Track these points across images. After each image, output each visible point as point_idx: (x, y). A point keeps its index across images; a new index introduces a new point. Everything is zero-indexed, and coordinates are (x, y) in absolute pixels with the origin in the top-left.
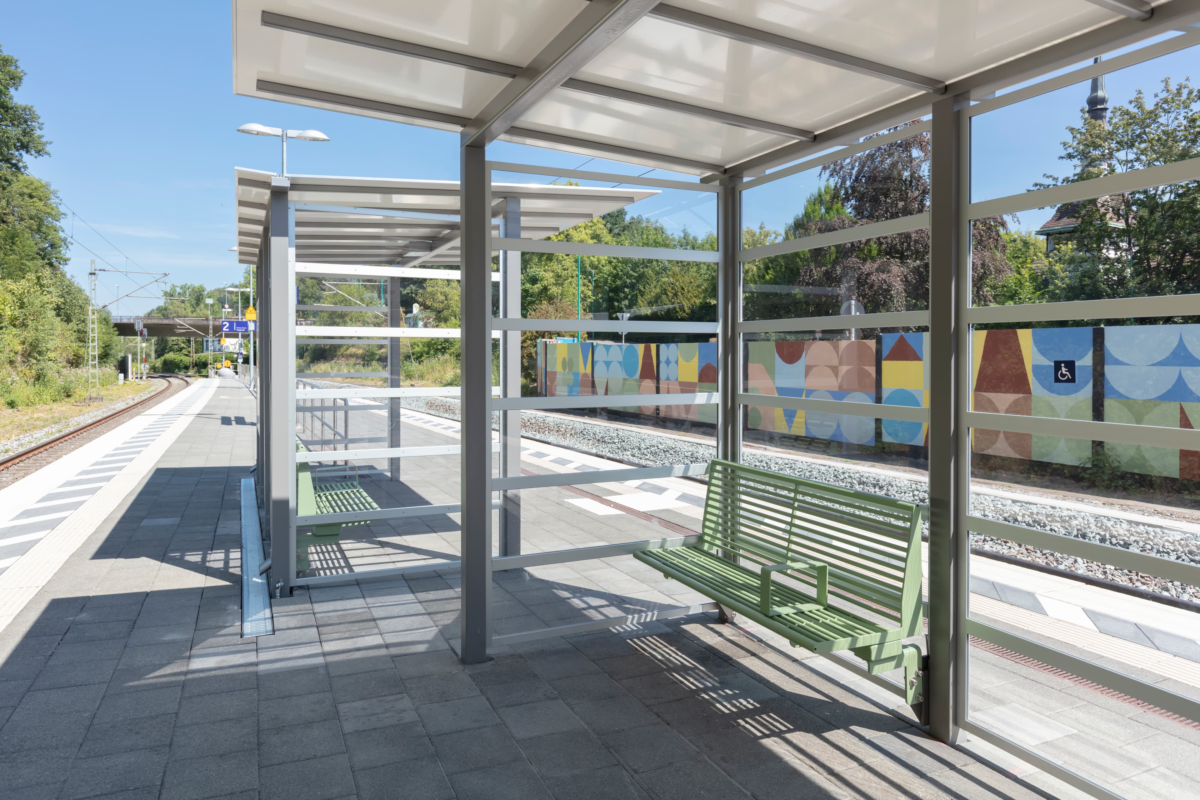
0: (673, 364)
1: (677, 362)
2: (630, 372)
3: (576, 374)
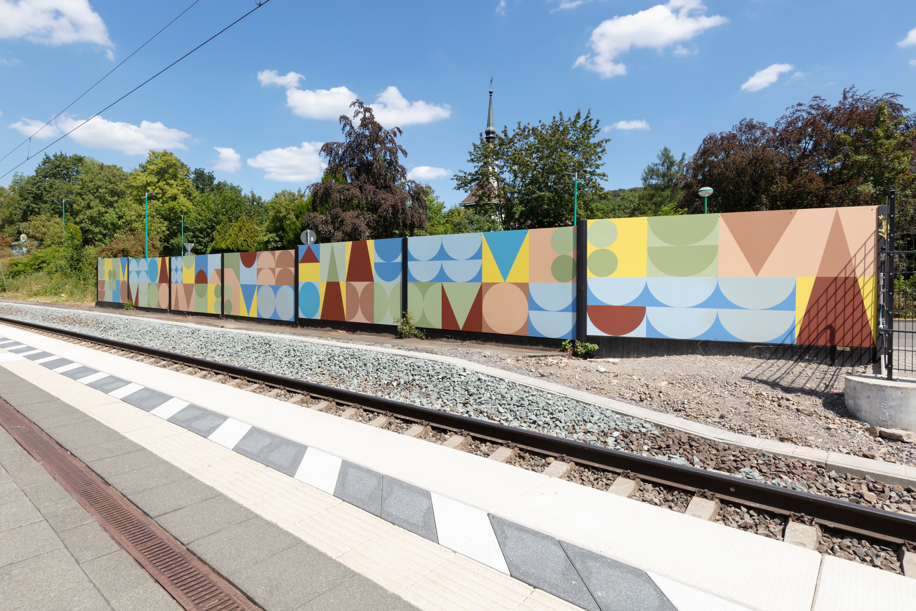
0: (179, 272)
1: (182, 270)
2: (153, 279)
3: (118, 282)
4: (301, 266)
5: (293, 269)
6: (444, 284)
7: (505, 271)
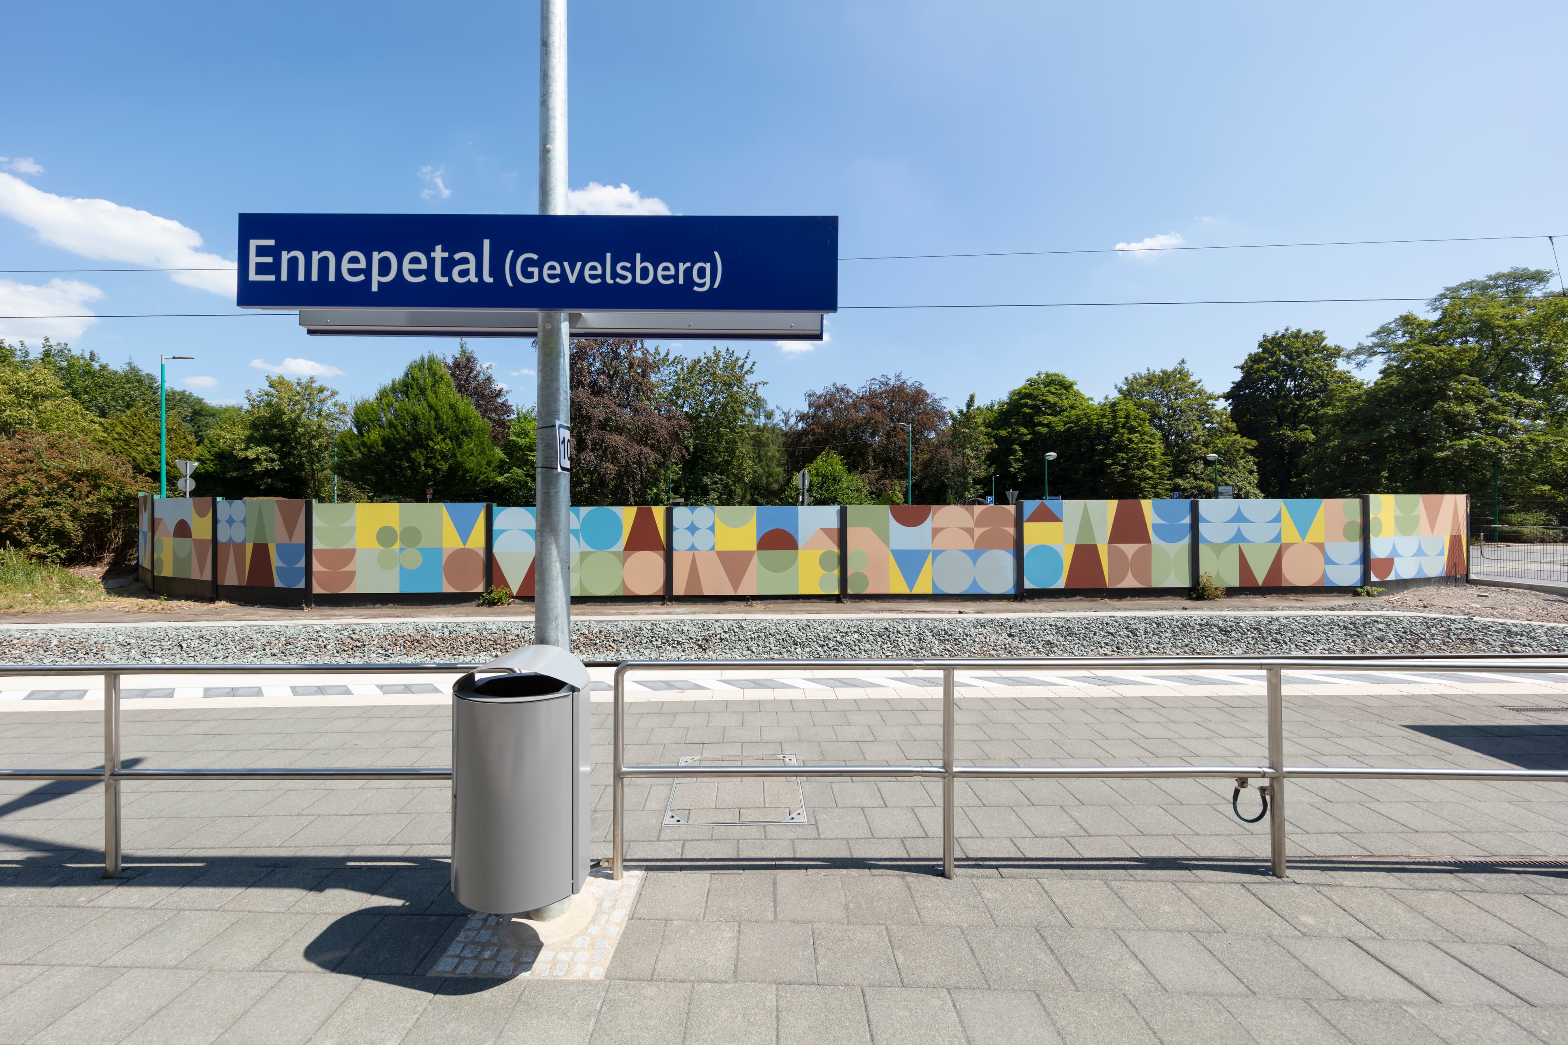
1: (710, 529)
4: (1028, 527)
5: (1011, 530)
6: (1242, 545)
7: (1303, 534)
